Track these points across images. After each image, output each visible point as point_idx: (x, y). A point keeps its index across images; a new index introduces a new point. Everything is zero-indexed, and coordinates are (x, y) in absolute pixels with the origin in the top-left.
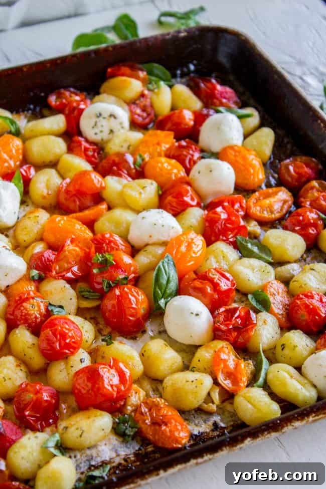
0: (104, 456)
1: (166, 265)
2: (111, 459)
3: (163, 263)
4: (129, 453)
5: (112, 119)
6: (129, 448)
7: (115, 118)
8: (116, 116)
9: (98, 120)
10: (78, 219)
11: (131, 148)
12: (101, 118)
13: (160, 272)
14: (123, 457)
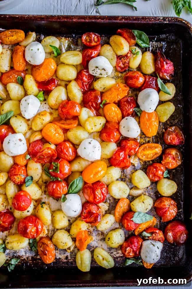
0: (20, 254)
1: (78, 180)
2: (22, 255)
3: (77, 180)
4: (30, 255)
5: (103, 70)
6: (31, 253)
7: (105, 70)
8: (105, 69)
9: (95, 69)
10: (61, 127)
11: (105, 89)
12: (97, 69)
13: (73, 184)
14: (27, 256)
